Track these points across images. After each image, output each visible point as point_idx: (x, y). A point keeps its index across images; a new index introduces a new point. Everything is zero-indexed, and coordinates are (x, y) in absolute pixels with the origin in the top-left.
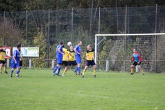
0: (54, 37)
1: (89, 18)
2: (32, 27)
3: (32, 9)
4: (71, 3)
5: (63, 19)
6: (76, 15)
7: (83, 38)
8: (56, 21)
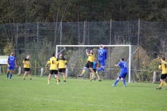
0: (23, 47)
1: (54, 31)
2: (4, 38)
3: (4, 22)
4: (38, 18)
5: (31, 31)
6: (43, 28)
7: (47, 48)
8: (25, 33)
